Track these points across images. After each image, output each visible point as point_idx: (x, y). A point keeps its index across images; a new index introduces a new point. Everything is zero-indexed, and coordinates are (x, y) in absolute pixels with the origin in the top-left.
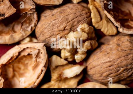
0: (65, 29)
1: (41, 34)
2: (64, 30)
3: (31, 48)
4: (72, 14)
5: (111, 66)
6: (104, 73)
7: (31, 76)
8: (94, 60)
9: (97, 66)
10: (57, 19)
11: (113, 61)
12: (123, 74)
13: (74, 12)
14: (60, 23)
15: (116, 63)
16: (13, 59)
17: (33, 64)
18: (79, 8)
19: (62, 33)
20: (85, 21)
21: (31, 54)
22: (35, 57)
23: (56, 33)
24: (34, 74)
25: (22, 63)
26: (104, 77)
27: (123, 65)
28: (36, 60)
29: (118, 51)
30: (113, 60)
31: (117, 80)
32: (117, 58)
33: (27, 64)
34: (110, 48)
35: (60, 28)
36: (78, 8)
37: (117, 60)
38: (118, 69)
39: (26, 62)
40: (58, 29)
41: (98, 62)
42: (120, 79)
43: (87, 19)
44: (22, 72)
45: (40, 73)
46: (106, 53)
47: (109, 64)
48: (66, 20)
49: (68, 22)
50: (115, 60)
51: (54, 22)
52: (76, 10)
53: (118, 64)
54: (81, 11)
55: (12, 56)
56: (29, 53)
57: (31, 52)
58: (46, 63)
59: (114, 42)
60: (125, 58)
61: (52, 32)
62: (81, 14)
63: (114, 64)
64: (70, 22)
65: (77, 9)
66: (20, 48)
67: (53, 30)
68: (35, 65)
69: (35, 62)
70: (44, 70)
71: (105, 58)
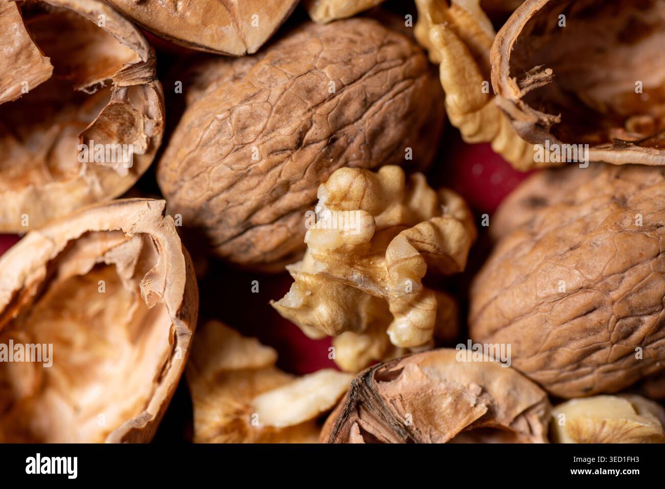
0: (301, 138)
1: (187, 178)
2: (300, 143)
3: (105, 233)
4: (331, 63)
5: (594, 309)
6: (561, 350)
7: (127, 375)
8: (507, 288)
9: (522, 316)
10: (261, 91)
11: (599, 285)
12: (654, 345)
13: (343, 55)
14: (277, 112)
15: (614, 295)
16: (26, 300)
17: (130, 312)
18: (366, 35)
19: (288, 163)
20: (400, 95)
21: (108, 262)
22: (129, 273)
23: (261, 165)
24: (139, 359)
25: (73, 316)
26: (562, 367)
27: (652, 302)
28: (139, 290)
29: (621, 230)
30: (602, 278)
31: (627, 377)
32: (617, 265)
33: (100, 314)
34: (582, 219)
35: (279, 138)
36: (360, 34)
37: (618, 276)
38: (631, 320)
39: (94, 307)
40: (268, 144)
41: (527, 294)
42: (640, 369)
43: (407, 87)
44: (78, 357)
45: (165, 354)
46: (565, 248)
47: (582, 300)
48: (303, 93)
49: (317, 106)
50: (609, 280)
51: (245, 108)
52: (352, 41)
53: (625, 298)
54: (375, 46)
55: (14, 285)
56: (100, 260)
57: (108, 255)
58: (185, 295)
59: (597, 190)
60: (659, 263)
61: (239, 160)
62: (377, 63)
63: (607, 299)
64: (327, 104)
65: (356, 38)
66: (53, 241)
67: (244, 151)
68: (135, 314)
69: (133, 301)
70: (182, 334)
71: (557, 272)
